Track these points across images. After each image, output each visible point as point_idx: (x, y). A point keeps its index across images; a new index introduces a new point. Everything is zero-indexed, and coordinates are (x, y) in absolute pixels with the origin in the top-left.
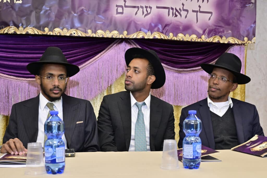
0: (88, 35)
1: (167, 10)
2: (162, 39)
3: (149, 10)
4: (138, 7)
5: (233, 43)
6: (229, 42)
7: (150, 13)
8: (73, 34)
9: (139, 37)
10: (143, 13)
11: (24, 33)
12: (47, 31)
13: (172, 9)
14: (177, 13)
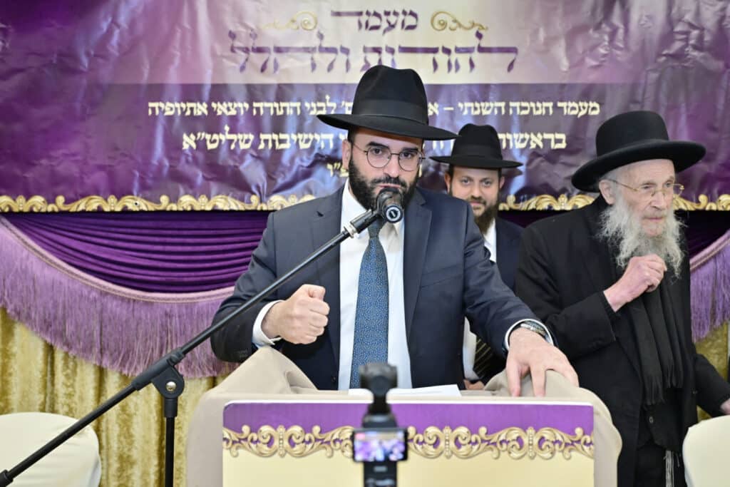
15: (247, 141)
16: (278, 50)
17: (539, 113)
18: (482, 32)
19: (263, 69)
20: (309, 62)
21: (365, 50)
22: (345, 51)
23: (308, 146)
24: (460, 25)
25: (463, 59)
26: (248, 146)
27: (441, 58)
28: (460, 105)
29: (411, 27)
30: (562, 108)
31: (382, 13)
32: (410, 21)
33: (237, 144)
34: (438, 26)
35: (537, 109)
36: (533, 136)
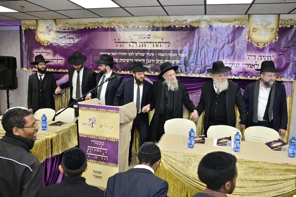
0: (207, 77)
1: (247, 65)
2: (244, 79)
3: (238, 65)
4: (232, 64)
5: (284, 81)
6: (282, 80)
7: (238, 67)
8: (201, 77)
9: (232, 78)
10: (235, 67)
11: (179, 76)
12: (189, 75)
13: (250, 64)
14: (252, 66)
15: (117, 60)
16: (123, 42)
17: (174, 56)
18: (163, 39)
19: (121, 46)
20: (129, 45)
21: (140, 42)
22: (136, 43)
23: (128, 61)
24: (159, 38)
25: (159, 44)
26: (117, 61)
27: (155, 44)
28: (158, 54)
29: (149, 38)
30: (179, 55)
31: (143, 35)
32: (149, 36)
33: (115, 61)
34: (154, 38)
35: (174, 55)
36: (172, 61)
